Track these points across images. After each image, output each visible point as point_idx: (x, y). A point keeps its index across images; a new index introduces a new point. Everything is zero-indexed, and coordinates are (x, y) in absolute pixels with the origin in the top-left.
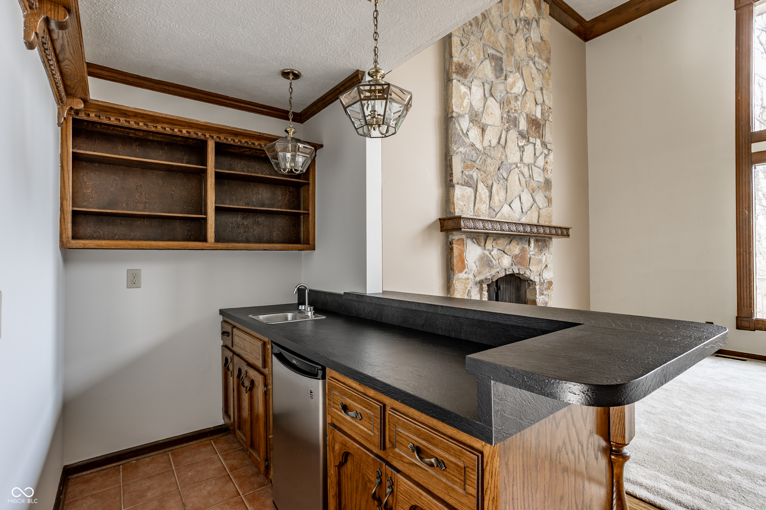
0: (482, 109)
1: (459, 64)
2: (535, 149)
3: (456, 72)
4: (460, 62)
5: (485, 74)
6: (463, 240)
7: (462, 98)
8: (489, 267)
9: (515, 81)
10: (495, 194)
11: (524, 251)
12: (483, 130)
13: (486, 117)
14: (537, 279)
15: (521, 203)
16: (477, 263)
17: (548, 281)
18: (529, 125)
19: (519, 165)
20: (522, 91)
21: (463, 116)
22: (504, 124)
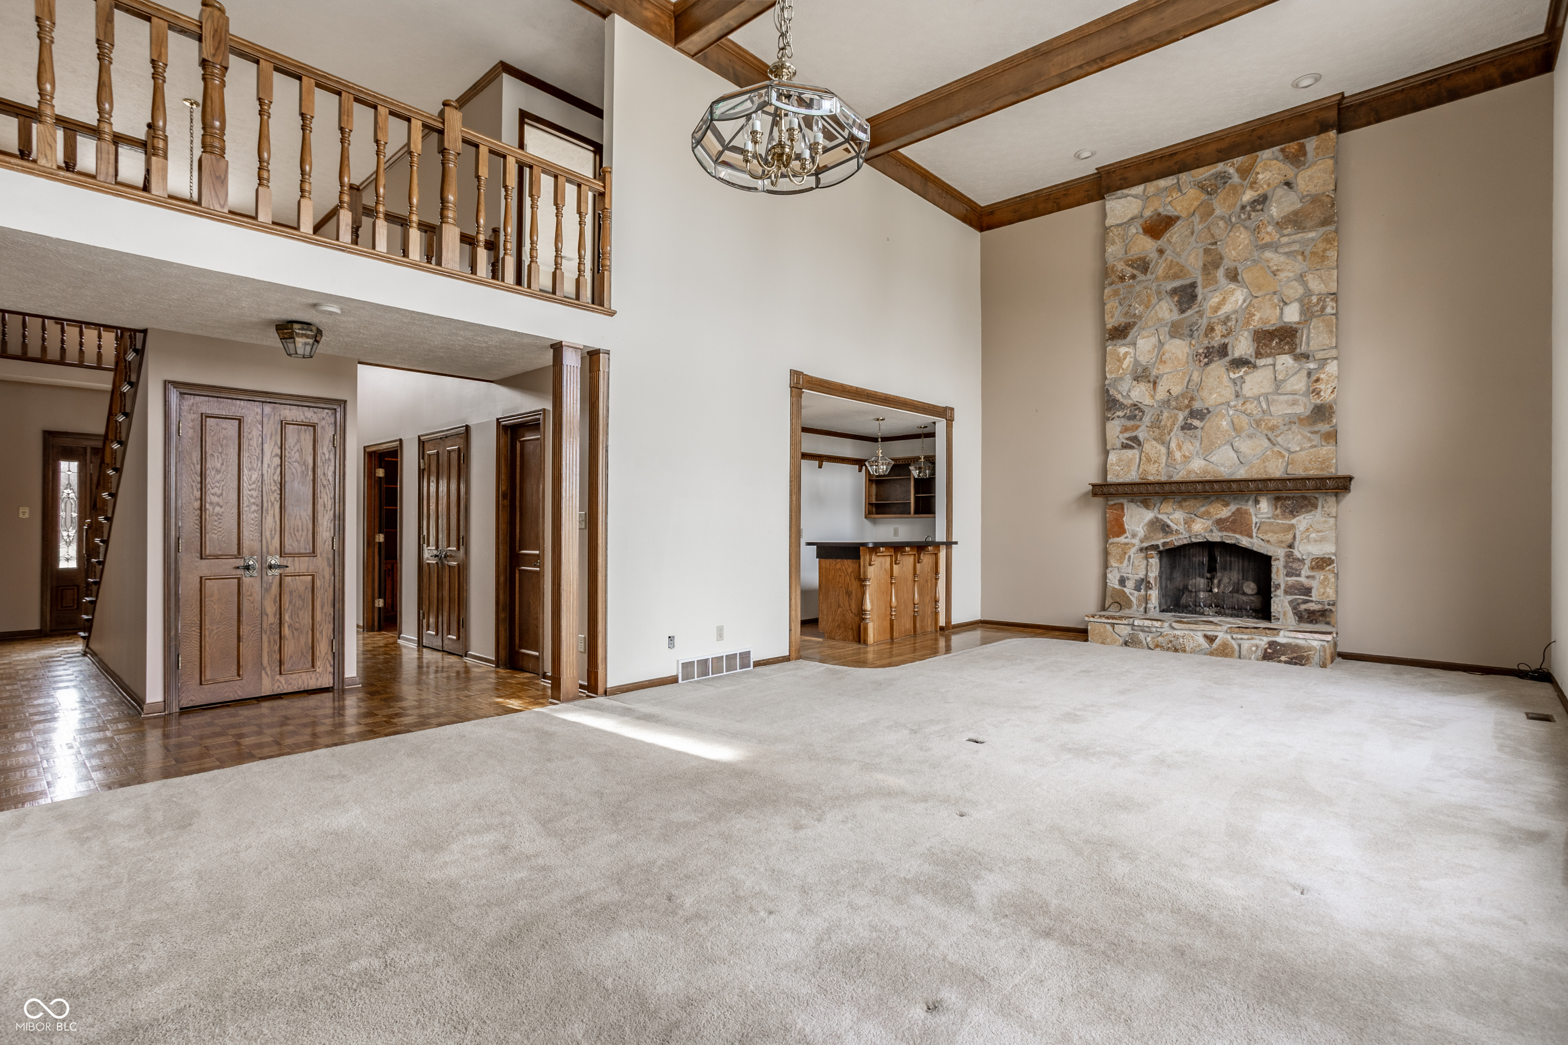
0: (1154, 359)
1: (1115, 327)
2: (1275, 371)
3: (1110, 339)
4: (1116, 325)
5: (1158, 319)
6: (1122, 505)
7: (1120, 360)
8: (1163, 532)
9: (1224, 298)
10: (1175, 449)
11: (1242, 514)
12: (1155, 383)
13: (1160, 367)
14: (1278, 553)
15: (1236, 452)
16: (1145, 528)
17: (1314, 557)
18: (1259, 343)
19: (1232, 404)
20: (1244, 301)
21: (1121, 379)
22: (1200, 361)
